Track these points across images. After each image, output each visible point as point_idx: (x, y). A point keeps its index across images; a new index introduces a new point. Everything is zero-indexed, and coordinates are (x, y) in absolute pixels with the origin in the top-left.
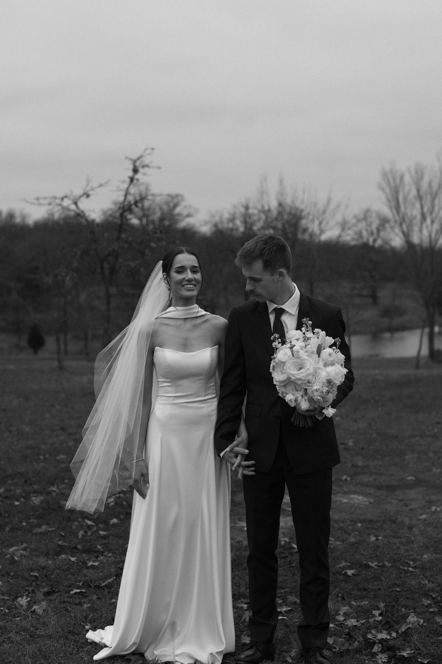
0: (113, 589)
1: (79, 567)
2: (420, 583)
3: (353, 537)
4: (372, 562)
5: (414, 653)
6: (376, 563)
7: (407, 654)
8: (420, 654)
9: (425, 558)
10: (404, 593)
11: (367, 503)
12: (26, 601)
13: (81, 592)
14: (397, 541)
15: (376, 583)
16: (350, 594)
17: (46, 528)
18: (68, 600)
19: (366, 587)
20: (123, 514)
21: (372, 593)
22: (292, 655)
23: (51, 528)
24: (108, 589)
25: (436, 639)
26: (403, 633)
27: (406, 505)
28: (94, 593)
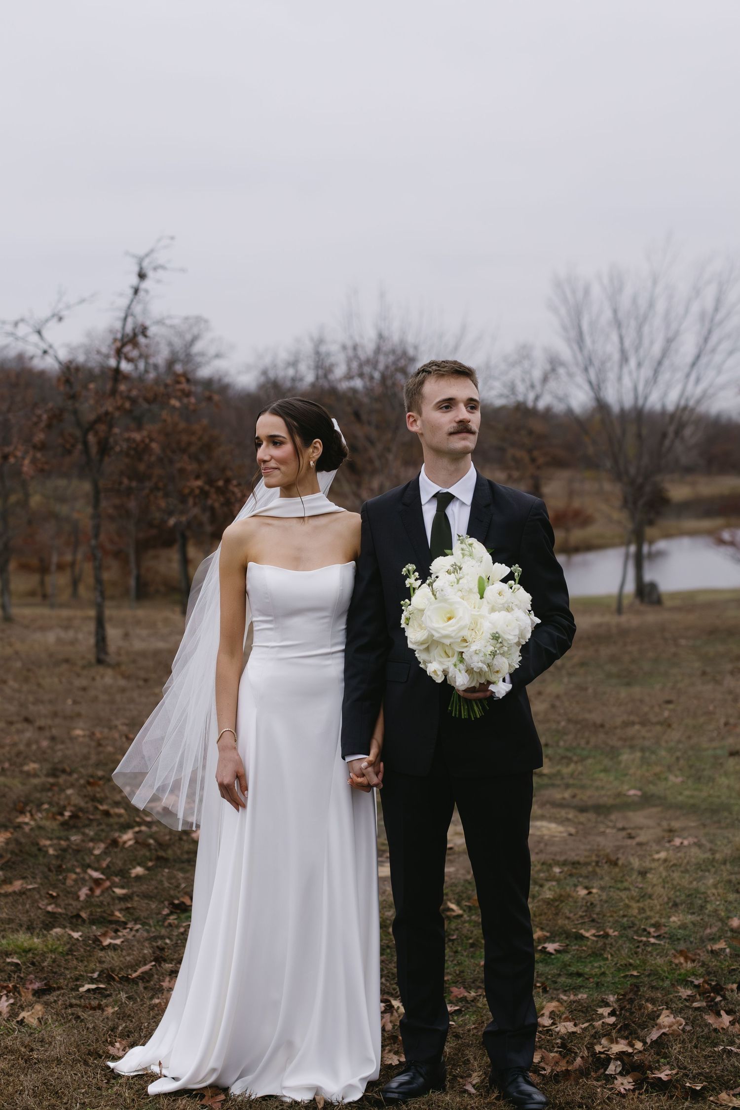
0: (152, 983)
1: (88, 948)
2: (671, 962)
3: (550, 889)
4: (587, 931)
5: (677, 1074)
6: (593, 931)
7: (666, 1075)
8: (687, 1076)
9: (674, 922)
10: (646, 979)
11: (565, 835)
12: (7, 1004)
13: (97, 988)
14: (624, 895)
15: (596, 965)
16: (555, 982)
17: (22, 884)
18: (78, 1002)
19: (580, 971)
20: (151, 860)
21: (591, 980)
22: (474, 1082)
23: (31, 884)
24: (143, 982)
25: (711, 1051)
26: (653, 1042)
27: (630, 837)
28: (122, 990)
